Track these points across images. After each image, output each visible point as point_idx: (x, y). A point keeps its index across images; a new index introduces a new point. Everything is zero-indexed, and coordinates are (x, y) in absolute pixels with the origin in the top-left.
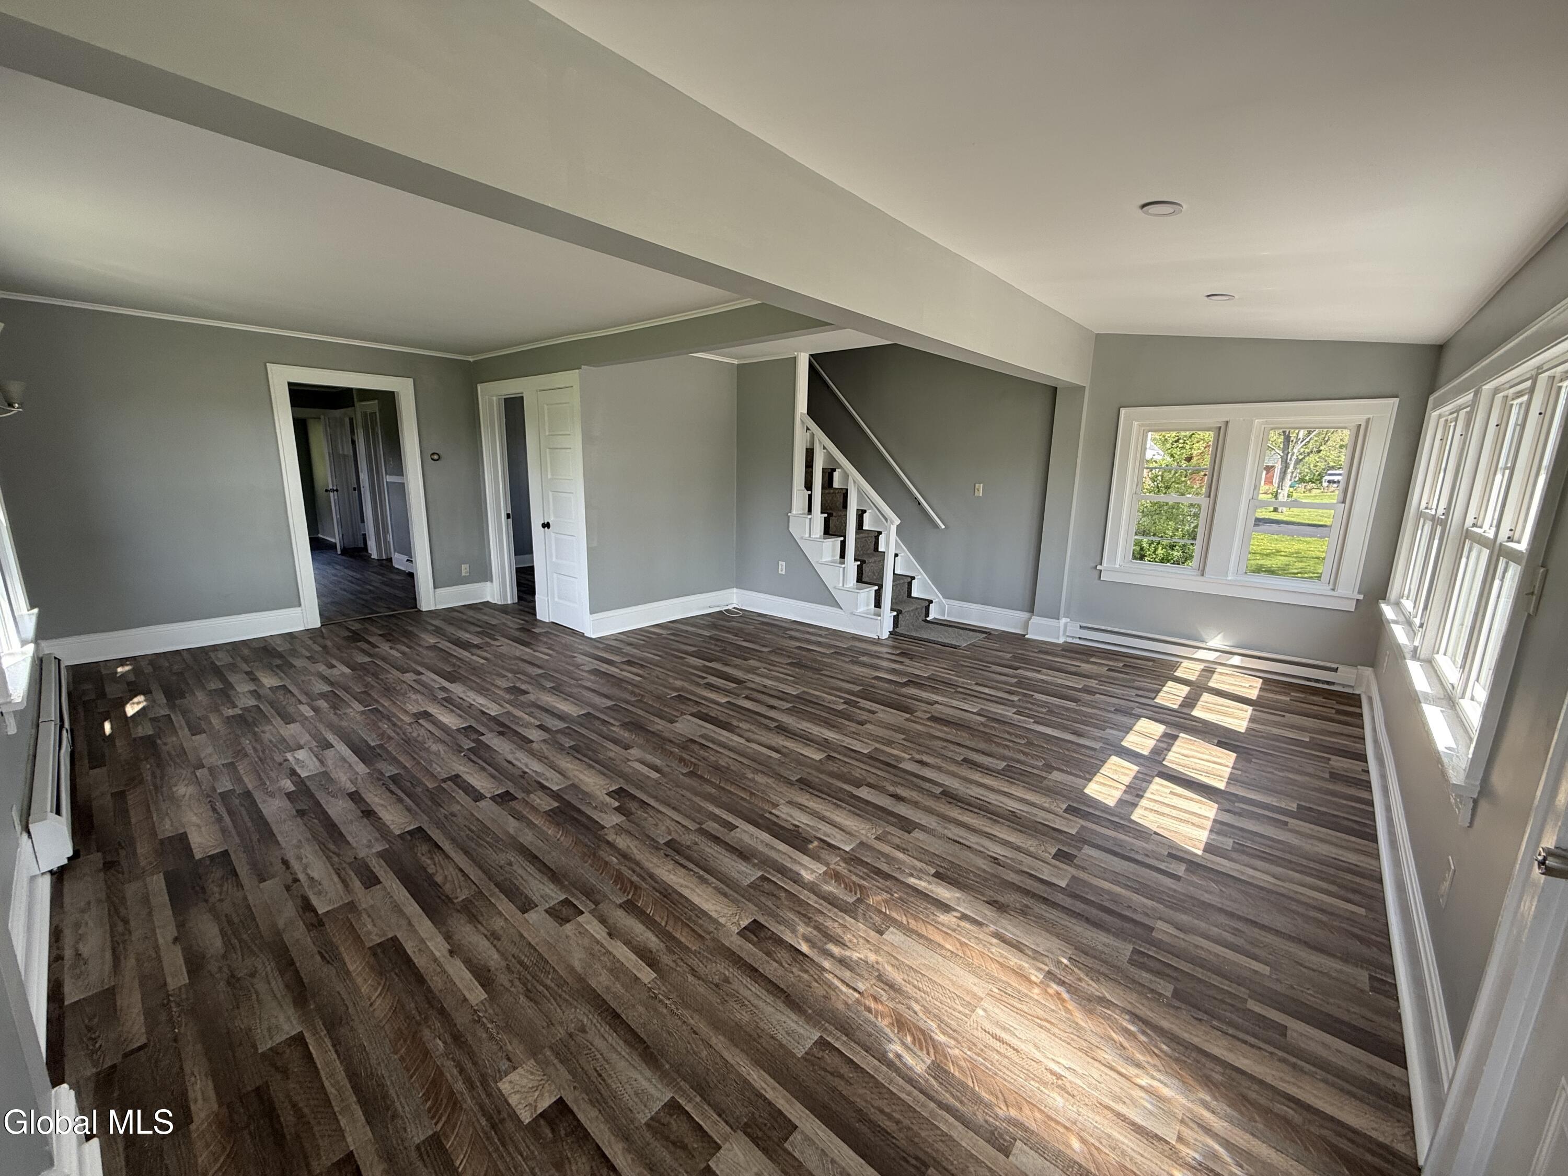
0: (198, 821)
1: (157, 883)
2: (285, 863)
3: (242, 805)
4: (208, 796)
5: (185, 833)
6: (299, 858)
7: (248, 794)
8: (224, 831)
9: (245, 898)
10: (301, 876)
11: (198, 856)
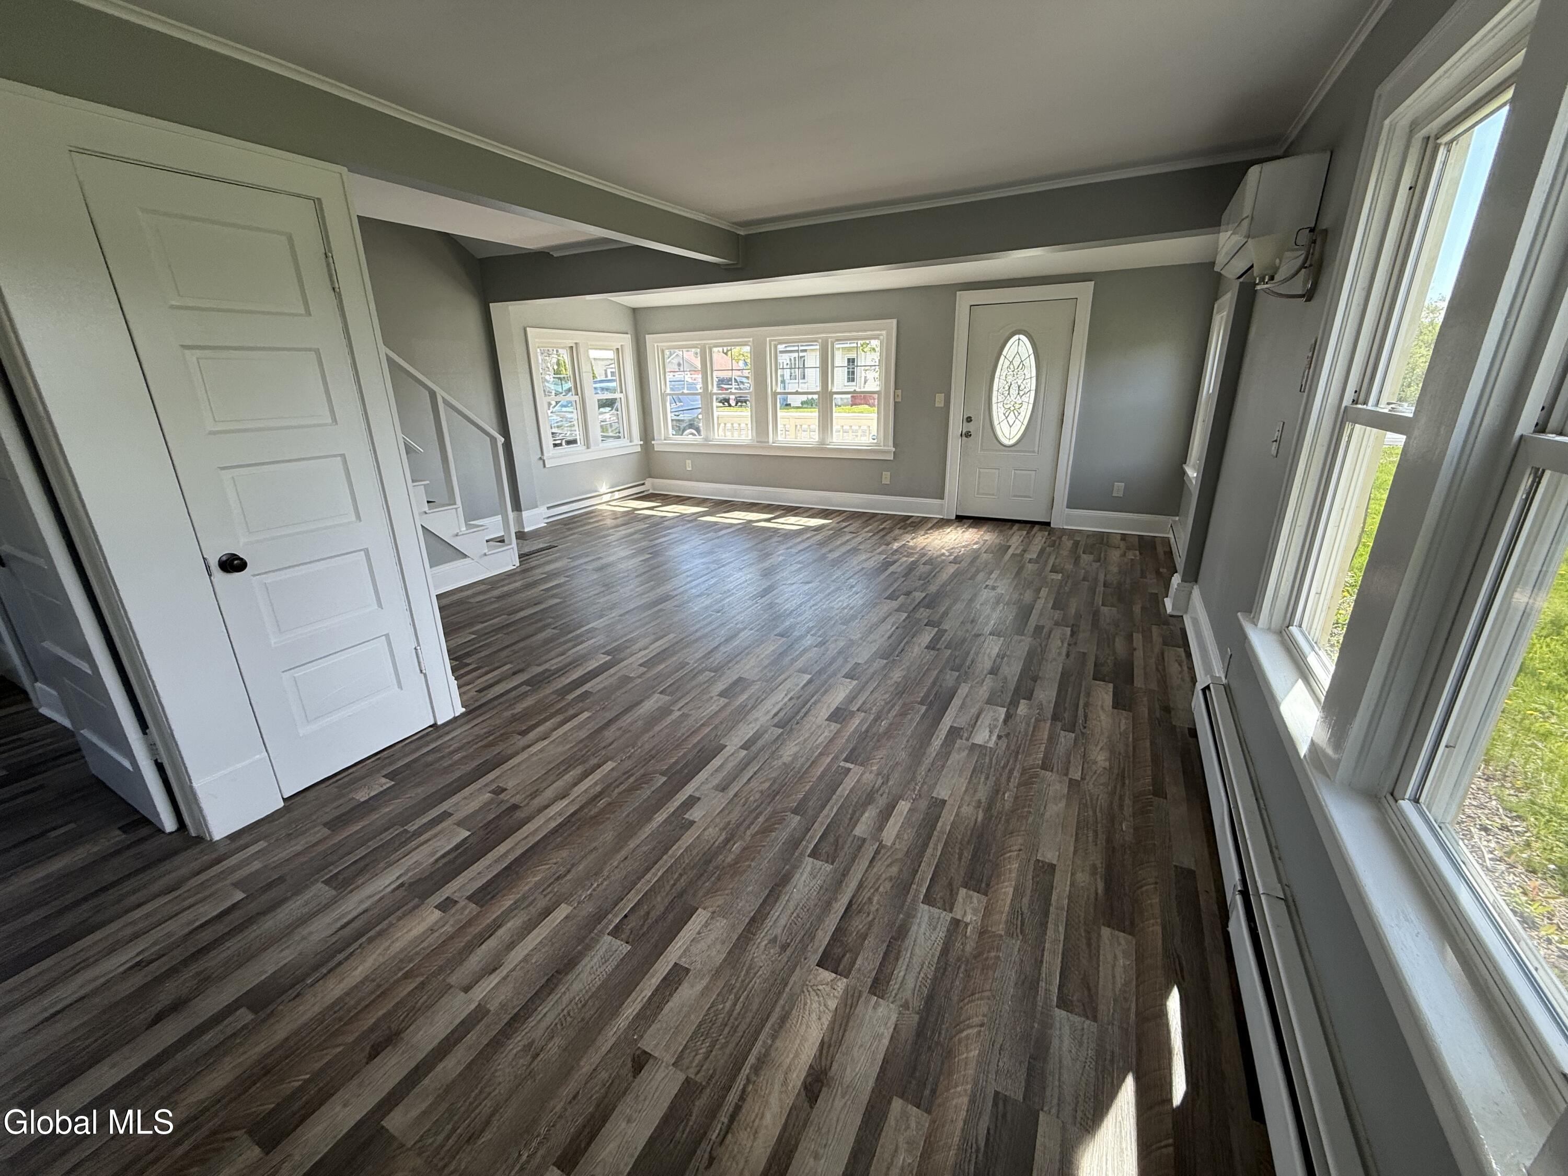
0: (1101, 713)
1: (1139, 682)
2: (1068, 655)
3: (1065, 709)
4: (1083, 734)
5: (1113, 708)
6: (1059, 654)
7: (1055, 717)
8: (1088, 695)
9: (1097, 650)
10: (1066, 645)
11: (1111, 685)
